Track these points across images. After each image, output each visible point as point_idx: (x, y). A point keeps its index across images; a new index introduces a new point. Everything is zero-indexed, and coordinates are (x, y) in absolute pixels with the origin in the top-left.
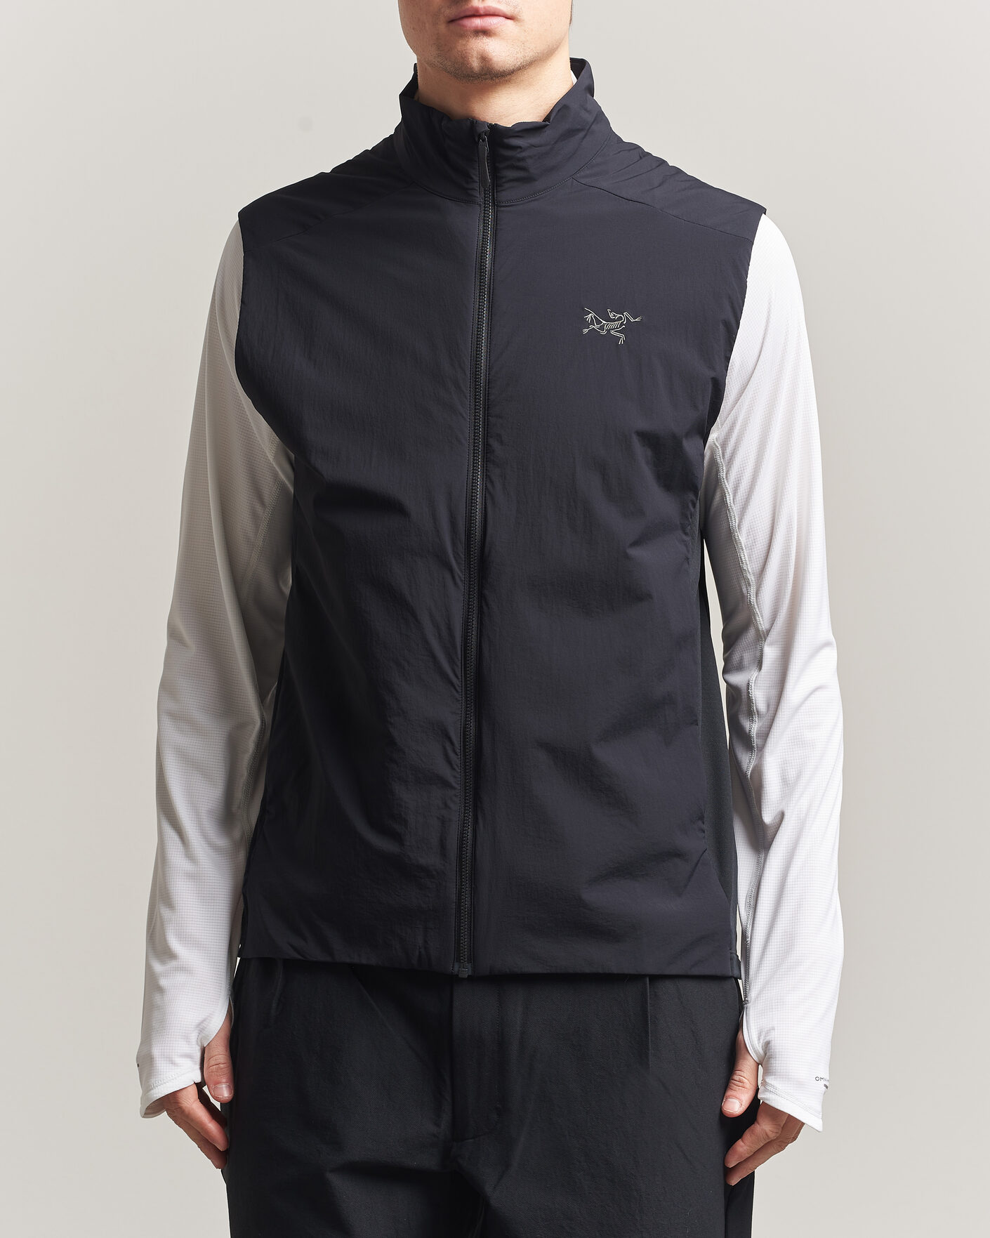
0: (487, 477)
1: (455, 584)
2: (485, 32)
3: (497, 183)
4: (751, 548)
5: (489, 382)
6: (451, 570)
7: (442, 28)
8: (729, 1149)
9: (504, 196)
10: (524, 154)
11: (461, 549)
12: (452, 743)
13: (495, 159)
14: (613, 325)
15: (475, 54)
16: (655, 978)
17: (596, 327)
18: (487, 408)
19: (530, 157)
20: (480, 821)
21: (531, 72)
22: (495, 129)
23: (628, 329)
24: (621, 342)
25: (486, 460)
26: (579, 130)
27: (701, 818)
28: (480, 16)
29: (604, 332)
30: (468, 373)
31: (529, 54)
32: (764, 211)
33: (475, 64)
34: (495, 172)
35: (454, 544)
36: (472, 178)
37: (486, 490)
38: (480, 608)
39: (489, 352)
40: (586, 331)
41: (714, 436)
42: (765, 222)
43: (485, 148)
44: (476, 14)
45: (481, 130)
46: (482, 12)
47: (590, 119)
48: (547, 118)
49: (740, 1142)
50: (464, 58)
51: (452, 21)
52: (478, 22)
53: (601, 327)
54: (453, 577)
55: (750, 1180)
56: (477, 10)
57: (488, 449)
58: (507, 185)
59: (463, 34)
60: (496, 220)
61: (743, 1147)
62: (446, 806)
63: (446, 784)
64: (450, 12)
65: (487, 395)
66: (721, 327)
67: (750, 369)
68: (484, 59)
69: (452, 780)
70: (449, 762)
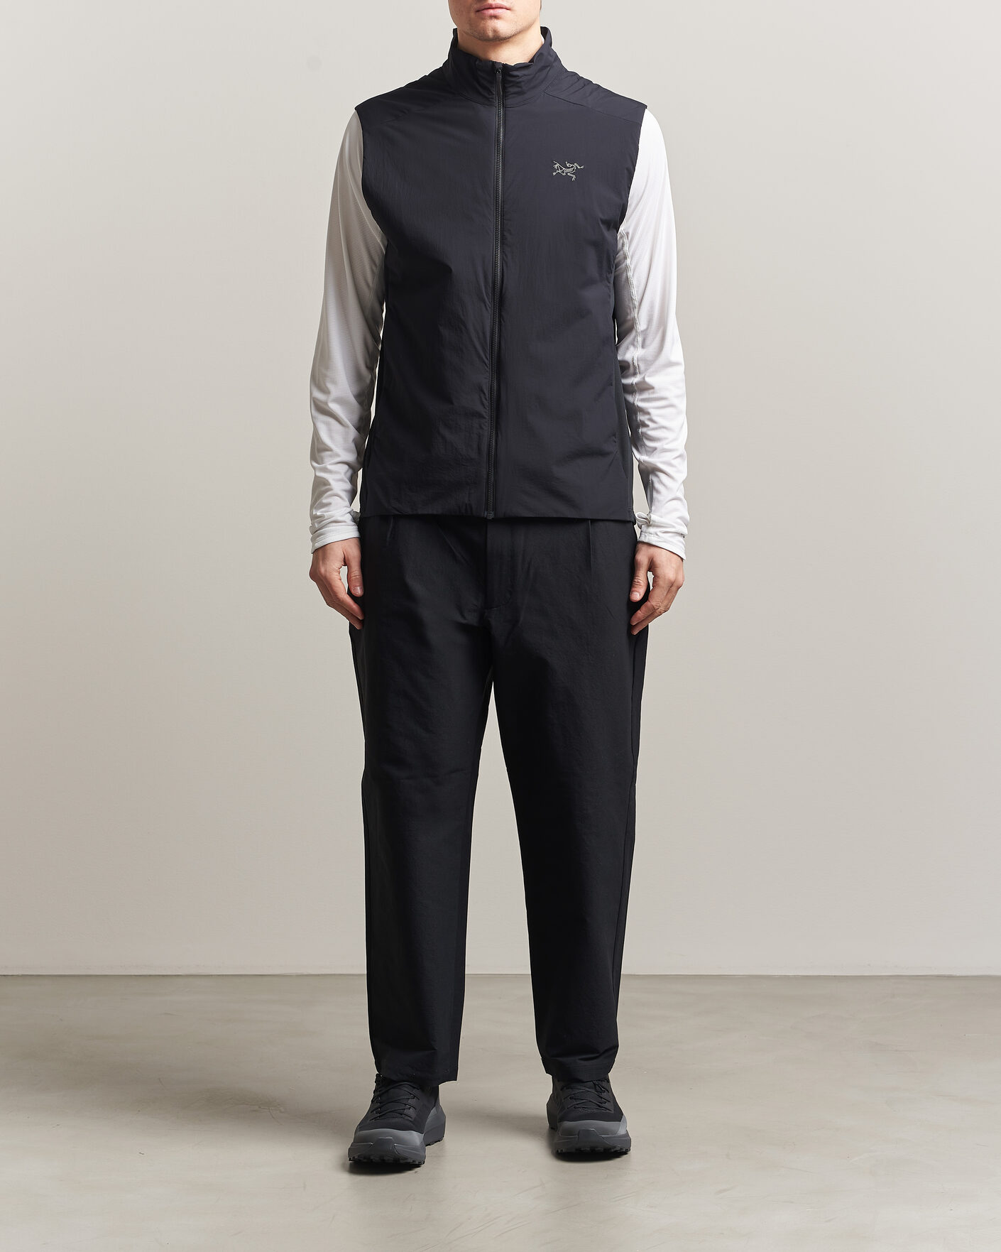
0: (503, 252)
1: (487, 309)
2: (496, 17)
3: (505, 94)
4: (638, 287)
5: (503, 202)
6: (485, 303)
7: (472, 15)
8: (631, 617)
9: (509, 102)
10: (520, 80)
11: (490, 291)
12: (484, 394)
13: (504, 81)
14: (570, 170)
15: (490, 29)
16: (593, 521)
17: (560, 171)
18: (503, 216)
19: (523, 81)
20: (499, 434)
21: (520, 37)
22: (505, 67)
23: (577, 172)
24: (573, 179)
25: (502, 243)
26: (547, 67)
27: (614, 435)
28: (493, 8)
29: (564, 174)
30: (492, 196)
31: (519, 28)
32: (646, 107)
33: (490, 34)
34: (504, 89)
35: (486, 288)
36: (491, 92)
37: (502, 259)
38: (500, 322)
39: (503, 185)
40: (554, 174)
41: (622, 228)
42: (647, 113)
43: (499, 76)
44: (491, 7)
45: (497, 66)
46: (494, 6)
47: (552, 59)
48: (532, 61)
49: (639, 611)
50: (484, 30)
51: (478, 11)
52: (491, 12)
53: (563, 172)
54: (485, 305)
55: (646, 630)
56: (491, 5)
57: (503, 236)
58: (511, 96)
59: (483, 19)
60: (505, 115)
61: (640, 614)
62: (481, 428)
63: (481, 416)
64: (476, 6)
65: (503, 208)
66: (626, 171)
67: (640, 195)
68: (495, 31)
69: (484, 414)
70: (483, 404)
